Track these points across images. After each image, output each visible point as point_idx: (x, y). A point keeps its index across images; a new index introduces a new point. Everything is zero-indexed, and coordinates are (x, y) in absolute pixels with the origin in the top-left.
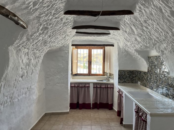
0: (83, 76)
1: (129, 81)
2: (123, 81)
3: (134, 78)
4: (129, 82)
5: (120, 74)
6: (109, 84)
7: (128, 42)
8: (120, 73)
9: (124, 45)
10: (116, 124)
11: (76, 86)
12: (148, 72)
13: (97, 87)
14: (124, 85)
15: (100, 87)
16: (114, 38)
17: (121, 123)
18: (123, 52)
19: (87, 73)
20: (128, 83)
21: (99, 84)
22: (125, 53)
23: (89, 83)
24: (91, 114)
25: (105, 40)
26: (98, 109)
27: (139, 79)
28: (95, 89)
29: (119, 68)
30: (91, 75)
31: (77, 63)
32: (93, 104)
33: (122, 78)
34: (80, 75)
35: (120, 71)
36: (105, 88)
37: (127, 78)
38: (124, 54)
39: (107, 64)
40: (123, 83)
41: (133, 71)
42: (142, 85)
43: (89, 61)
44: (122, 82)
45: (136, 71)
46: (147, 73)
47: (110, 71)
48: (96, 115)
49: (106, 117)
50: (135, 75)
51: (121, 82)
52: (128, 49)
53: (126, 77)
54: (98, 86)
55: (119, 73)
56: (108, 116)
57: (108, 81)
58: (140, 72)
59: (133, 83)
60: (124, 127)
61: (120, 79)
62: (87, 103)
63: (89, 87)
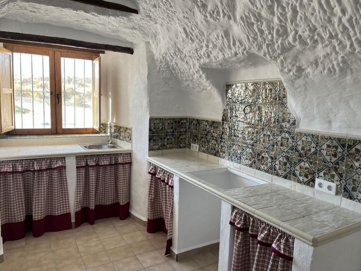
0: (36, 137)
1: (171, 144)
2: (160, 144)
3: (182, 137)
4: (171, 146)
5: (152, 128)
6: (121, 154)
7: (193, 41)
8: (153, 125)
9: (172, 51)
10: (156, 258)
11: (20, 169)
12: (223, 120)
13: (87, 165)
14: (162, 155)
15: (97, 165)
16: (141, 29)
17: (169, 252)
18: (159, 71)
19: (49, 127)
20: (171, 148)
21: (92, 156)
22: (164, 74)
23: (62, 158)
24: (78, 243)
25: (114, 32)
26: (92, 223)
27: (195, 139)
28: (83, 171)
29: (150, 114)
30: (60, 131)
31: (12, 96)
32: (77, 213)
33: (157, 138)
34: (26, 135)
35: (153, 119)
36: (111, 165)
37: (168, 137)
38: (162, 77)
39: (107, 102)
40: (159, 149)
41: (182, 119)
42: (204, 152)
43: (54, 91)
44: (157, 147)
45: (186, 119)
46: (219, 123)
47: (117, 120)
48: (93, 244)
49: (123, 243)
50: (185, 130)
51: (154, 147)
52: (179, 62)
53: (167, 135)
54: (91, 163)
55: (150, 125)
56: (124, 237)
57: (113, 147)
58: (199, 122)
59: (180, 147)
60: (177, 261)
61: (152, 141)
62: (58, 213)
63: (62, 169)
